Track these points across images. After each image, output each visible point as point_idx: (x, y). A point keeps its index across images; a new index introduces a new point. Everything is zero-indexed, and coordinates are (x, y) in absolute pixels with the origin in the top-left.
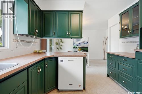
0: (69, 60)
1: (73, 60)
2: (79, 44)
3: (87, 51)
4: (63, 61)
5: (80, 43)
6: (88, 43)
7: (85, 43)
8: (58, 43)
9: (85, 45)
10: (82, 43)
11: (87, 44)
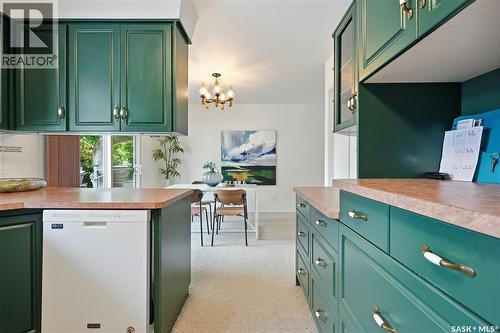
0: (88, 224)
1: (104, 223)
2: (241, 157)
3: (272, 182)
4: (60, 226)
5: (244, 154)
6: (274, 151)
7: (264, 151)
8: (163, 151)
9: (264, 161)
10: (252, 151)
11: (272, 155)
